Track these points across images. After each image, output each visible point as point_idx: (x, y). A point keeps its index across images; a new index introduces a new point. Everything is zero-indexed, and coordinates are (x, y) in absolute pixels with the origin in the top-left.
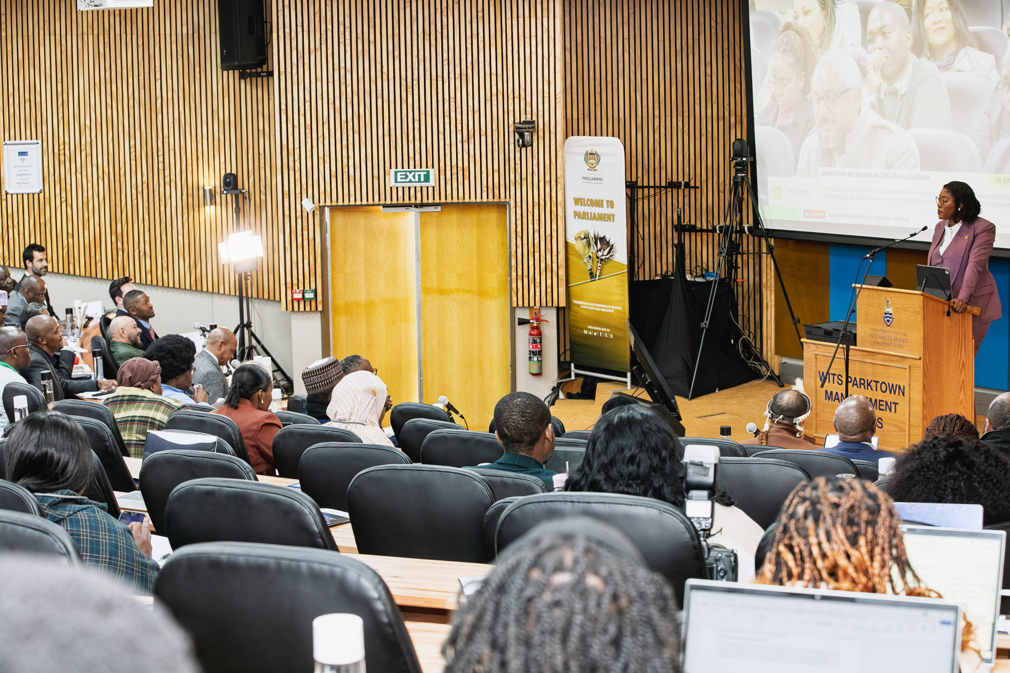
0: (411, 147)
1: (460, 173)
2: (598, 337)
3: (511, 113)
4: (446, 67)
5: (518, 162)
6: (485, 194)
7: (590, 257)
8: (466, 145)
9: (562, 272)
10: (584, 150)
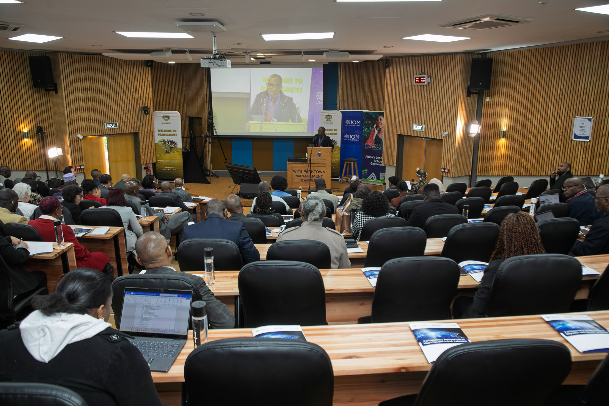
0: (110, 116)
1: (125, 123)
2: (170, 170)
3: (139, 104)
4: (119, 89)
5: (141, 119)
6: (133, 130)
7: (166, 147)
8: (126, 114)
9: (154, 152)
10: (163, 115)
